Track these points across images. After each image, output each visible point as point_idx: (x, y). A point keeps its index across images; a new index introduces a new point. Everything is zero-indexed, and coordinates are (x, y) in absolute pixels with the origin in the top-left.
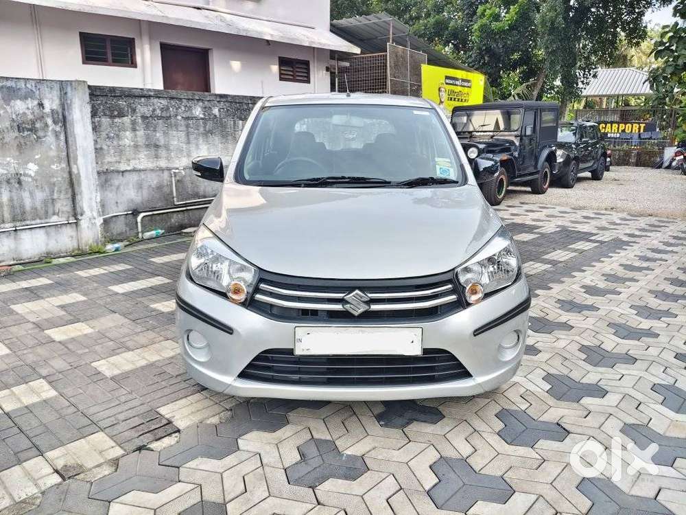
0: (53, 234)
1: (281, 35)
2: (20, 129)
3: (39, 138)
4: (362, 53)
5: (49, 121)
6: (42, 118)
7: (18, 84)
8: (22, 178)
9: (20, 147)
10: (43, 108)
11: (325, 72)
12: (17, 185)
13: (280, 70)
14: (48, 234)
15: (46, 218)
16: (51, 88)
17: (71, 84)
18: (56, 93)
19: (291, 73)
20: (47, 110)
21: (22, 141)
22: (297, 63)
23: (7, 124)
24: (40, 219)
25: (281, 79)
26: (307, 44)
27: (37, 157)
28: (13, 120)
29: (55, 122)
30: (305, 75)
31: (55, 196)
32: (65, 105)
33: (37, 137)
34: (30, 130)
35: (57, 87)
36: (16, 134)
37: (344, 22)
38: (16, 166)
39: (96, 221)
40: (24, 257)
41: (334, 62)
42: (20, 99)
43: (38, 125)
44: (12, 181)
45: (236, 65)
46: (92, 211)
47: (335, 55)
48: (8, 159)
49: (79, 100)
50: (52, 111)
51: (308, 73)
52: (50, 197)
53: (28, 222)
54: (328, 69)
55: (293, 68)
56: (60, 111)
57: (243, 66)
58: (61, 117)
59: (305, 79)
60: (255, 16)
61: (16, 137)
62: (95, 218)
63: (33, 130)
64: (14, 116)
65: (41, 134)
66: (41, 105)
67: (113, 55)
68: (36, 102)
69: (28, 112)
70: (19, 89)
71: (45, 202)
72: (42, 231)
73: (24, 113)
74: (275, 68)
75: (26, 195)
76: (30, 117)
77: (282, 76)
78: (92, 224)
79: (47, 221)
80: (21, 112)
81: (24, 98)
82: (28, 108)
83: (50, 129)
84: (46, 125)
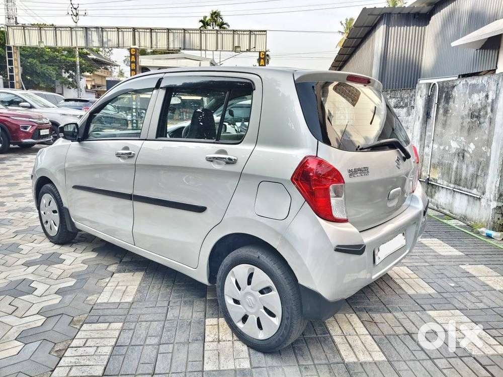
0: (471, 202)
2: (472, 116)
3: (480, 123)
5: (489, 109)
6: (485, 107)
7: (479, 80)
8: (465, 153)
9: (469, 130)
10: (488, 99)
12: (462, 158)
14: (468, 201)
15: (470, 189)
20: (490, 100)
21: (471, 126)
23: (467, 112)
24: (468, 188)
27: (476, 139)
28: (470, 109)
29: (492, 111)
31: (479, 173)
36: (470, 120)
38: (465, 144)
39: (491, 204)
40: (454, 212)
42: (477, 93)
43: (482, 113)
44: (460, 154)
46: (491, 193)
48: (462, 138)
50: (492, 101)
52: (476, 173)
53: (461, 188)
61: (469, 122)
62: (491, 201)
63: (478, 117)
64: (471, 107)
65: (482, 120)
66: (487, 96)
68: (485, 94)
69: (479, 103)
70: (478, 84)
71: (473, 175)
72: (466, 197)
73: (477, 104)
75: (464, 167)
76: (479, 106)
78: (488, 205)
79: (470, 191)
80: (475, 103)
81: (479, 92)
82: (479, 100)
83: (488, 116)
84: (487, 113)
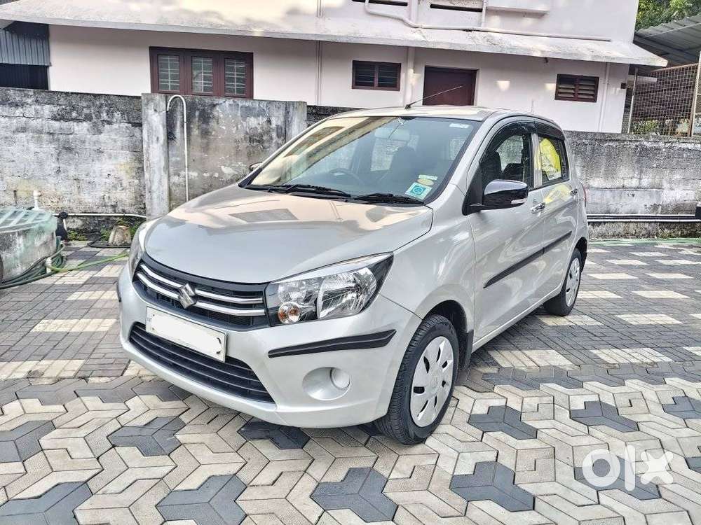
1: (556, 50)
2: (251, 140)
4: (669, 65)
5: (274, 135)
6: (268, 132)
7: (254, 104)
9: (249, 155)
10: (271, 124)
11: (619, 89)
13: (558, 88)
16: (279, 108)
17: (293, 105)
18: (282, 112)
19: (573, 91)
20: (274, 126)
21: (251, 150)
22: (581, 80)
23: (242, 135)
25: (557, 98)
26: (588, 59)
28: (247, 133)
29: (278, 136)
30: (592, 93)
32: (287, 122)
33: (264, 148)
34: (259, 141)
35: (283, 107)
36: (248, 144)
37: (651, 31)
38: (245, 169)
41: (632, 78)
42: (254, 116)
43: (265, 138)
45: (504, 84)
47: (634, 69)
48: (240, 163)
49: (299, 118)
50: (277, 126)
51: (596, 91)
54: (623, 86)
55: (575, 86)
56: (283, 127)
57: (511, 86)
58: (283, 132)
59: (592, 97)
60: (534, 33)
61: (248, 147)
63: (261, 141)
64: (248, 130)
65: (266, 145)
66: (269, 122)
67: (380, 79)
68: (265, 119)
69: (259, 127)
70: (254, 108)
73: (256, 128)
74: (551, 87)
76: (260, 131)
77: (560, 95)
80: (253, 126)
81: (257, 116)
82: (259, 124)
83: (274, 141)
84: (271, 138)
